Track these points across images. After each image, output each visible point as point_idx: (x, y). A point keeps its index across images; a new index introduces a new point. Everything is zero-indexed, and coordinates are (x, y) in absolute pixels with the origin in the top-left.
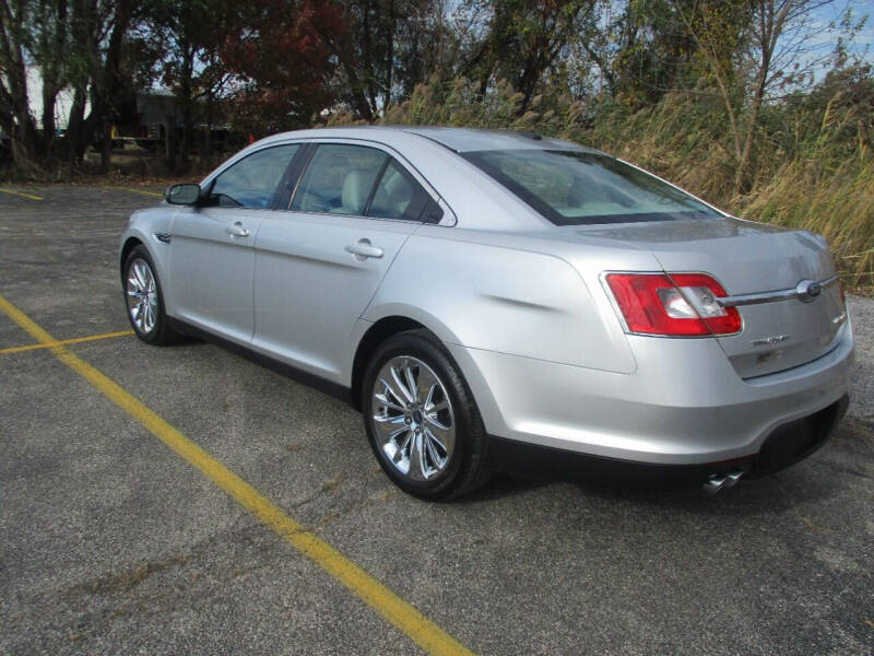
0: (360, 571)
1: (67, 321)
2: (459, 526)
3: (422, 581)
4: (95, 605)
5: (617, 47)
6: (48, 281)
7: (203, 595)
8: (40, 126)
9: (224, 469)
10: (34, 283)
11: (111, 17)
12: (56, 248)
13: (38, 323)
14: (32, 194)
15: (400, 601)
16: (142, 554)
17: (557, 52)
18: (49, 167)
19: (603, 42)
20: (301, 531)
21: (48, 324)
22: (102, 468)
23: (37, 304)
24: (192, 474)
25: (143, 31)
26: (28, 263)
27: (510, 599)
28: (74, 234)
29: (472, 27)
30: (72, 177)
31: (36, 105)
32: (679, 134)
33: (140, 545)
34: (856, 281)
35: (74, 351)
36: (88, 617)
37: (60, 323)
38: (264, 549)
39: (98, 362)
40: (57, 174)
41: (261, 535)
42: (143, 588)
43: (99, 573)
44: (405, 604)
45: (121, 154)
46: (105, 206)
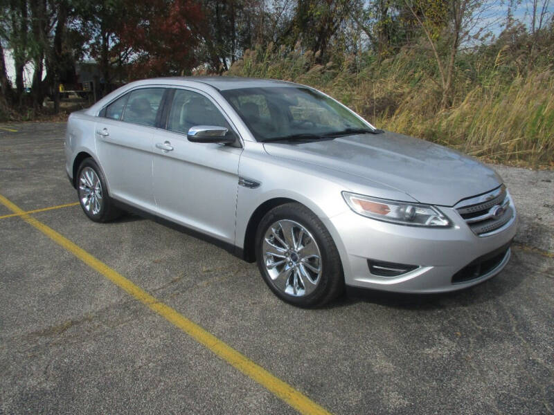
0: (186, 319)
1: (31, 201)
2: (245, 296)
3: (220, 324)
4: (41, 341)
5: (375, 21)
6: (20, 179)
7: (101, 334)
8: (14, 86)
9: (117, 274)
10: (11, 181)
11: (55, 16)
12: (26, 160)
13: (13, 202)
14: (11, 128)
15: (206, 332)
16: (69, 316)
17: (338, 25)
18: (22, 112)
19: (366, 18)
20: (157, 302)
21: (19, 202)
22: (47, 276)
23: (12, 192)
24: (99, 277)
25: (76, 24)
26: (8, 169)
27: (266, 329)
28: (36, 151)
29: (284, 12)
30: (37, 117)
31: (11, 73)
32: (409, 74)
33: (68, 312)
34: (508, 157)
35: (34, 217)
36: (38, 347)
37: (26, 202)
38: (135, 311)
39: (48, 222)
40: (26, 116)
41: (135, 304)
42: (69, 332)
43: (45, 326)
44: (208, 333)
45: (66, 101)
46: (55, 134)
